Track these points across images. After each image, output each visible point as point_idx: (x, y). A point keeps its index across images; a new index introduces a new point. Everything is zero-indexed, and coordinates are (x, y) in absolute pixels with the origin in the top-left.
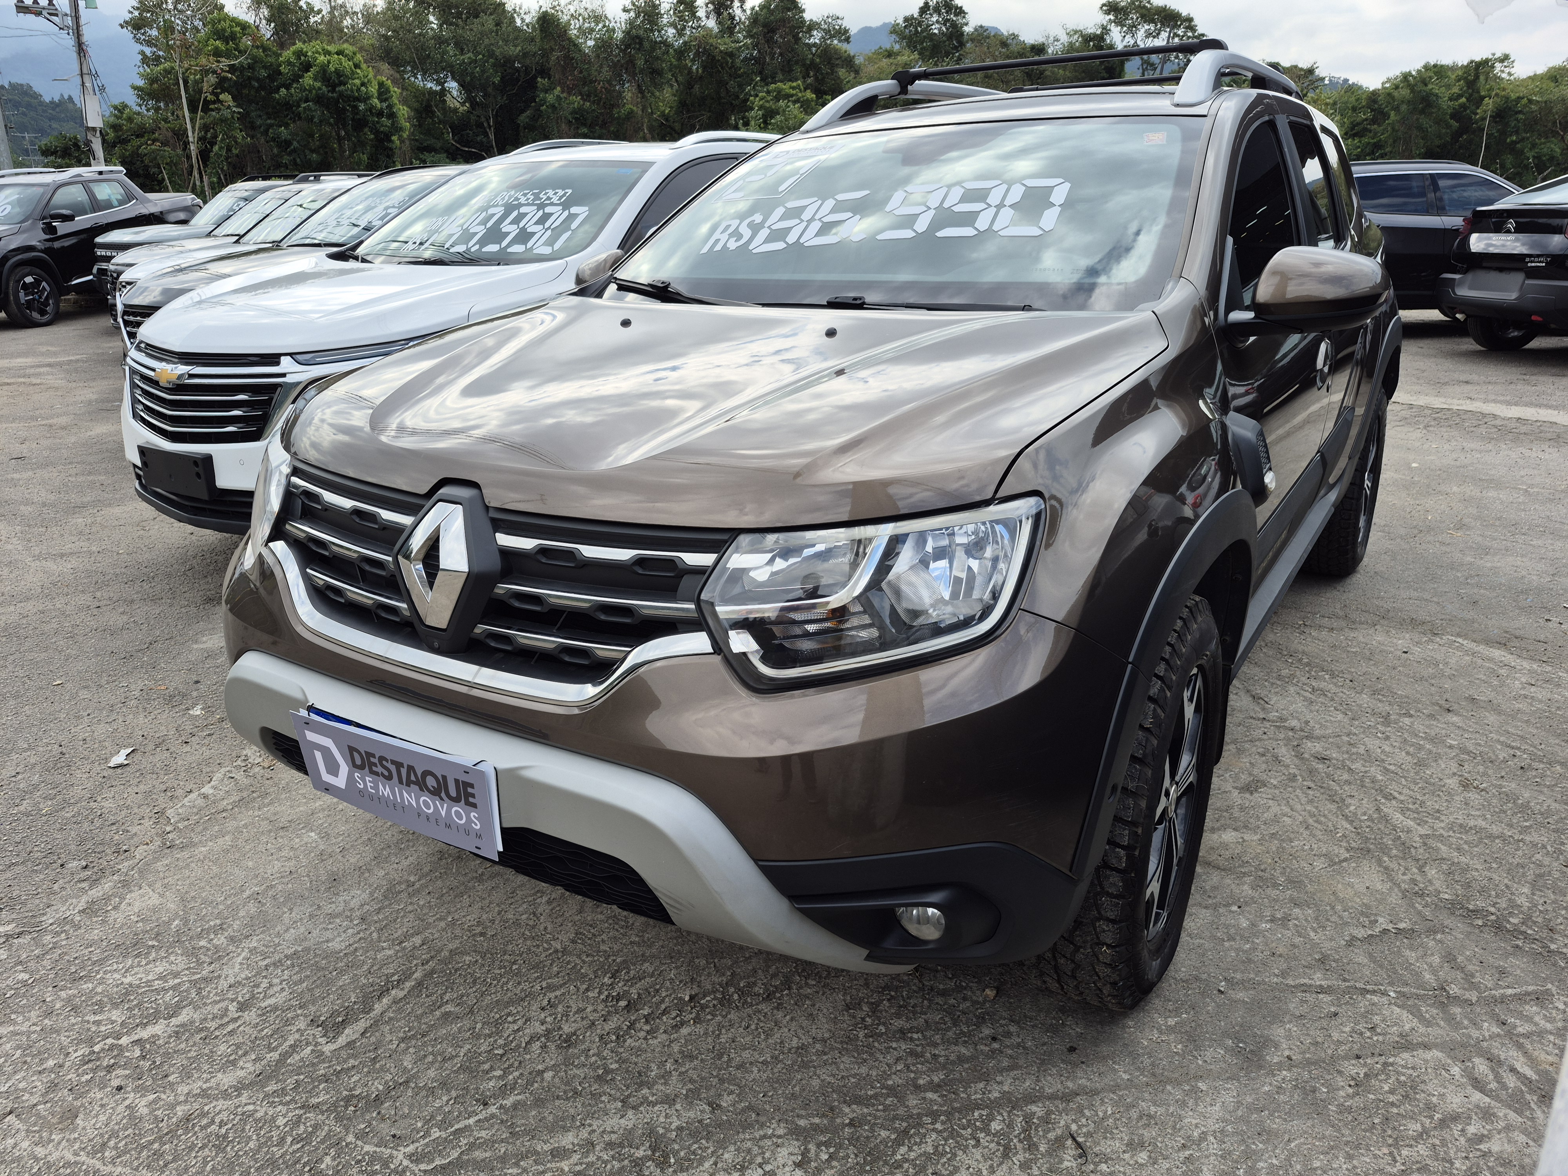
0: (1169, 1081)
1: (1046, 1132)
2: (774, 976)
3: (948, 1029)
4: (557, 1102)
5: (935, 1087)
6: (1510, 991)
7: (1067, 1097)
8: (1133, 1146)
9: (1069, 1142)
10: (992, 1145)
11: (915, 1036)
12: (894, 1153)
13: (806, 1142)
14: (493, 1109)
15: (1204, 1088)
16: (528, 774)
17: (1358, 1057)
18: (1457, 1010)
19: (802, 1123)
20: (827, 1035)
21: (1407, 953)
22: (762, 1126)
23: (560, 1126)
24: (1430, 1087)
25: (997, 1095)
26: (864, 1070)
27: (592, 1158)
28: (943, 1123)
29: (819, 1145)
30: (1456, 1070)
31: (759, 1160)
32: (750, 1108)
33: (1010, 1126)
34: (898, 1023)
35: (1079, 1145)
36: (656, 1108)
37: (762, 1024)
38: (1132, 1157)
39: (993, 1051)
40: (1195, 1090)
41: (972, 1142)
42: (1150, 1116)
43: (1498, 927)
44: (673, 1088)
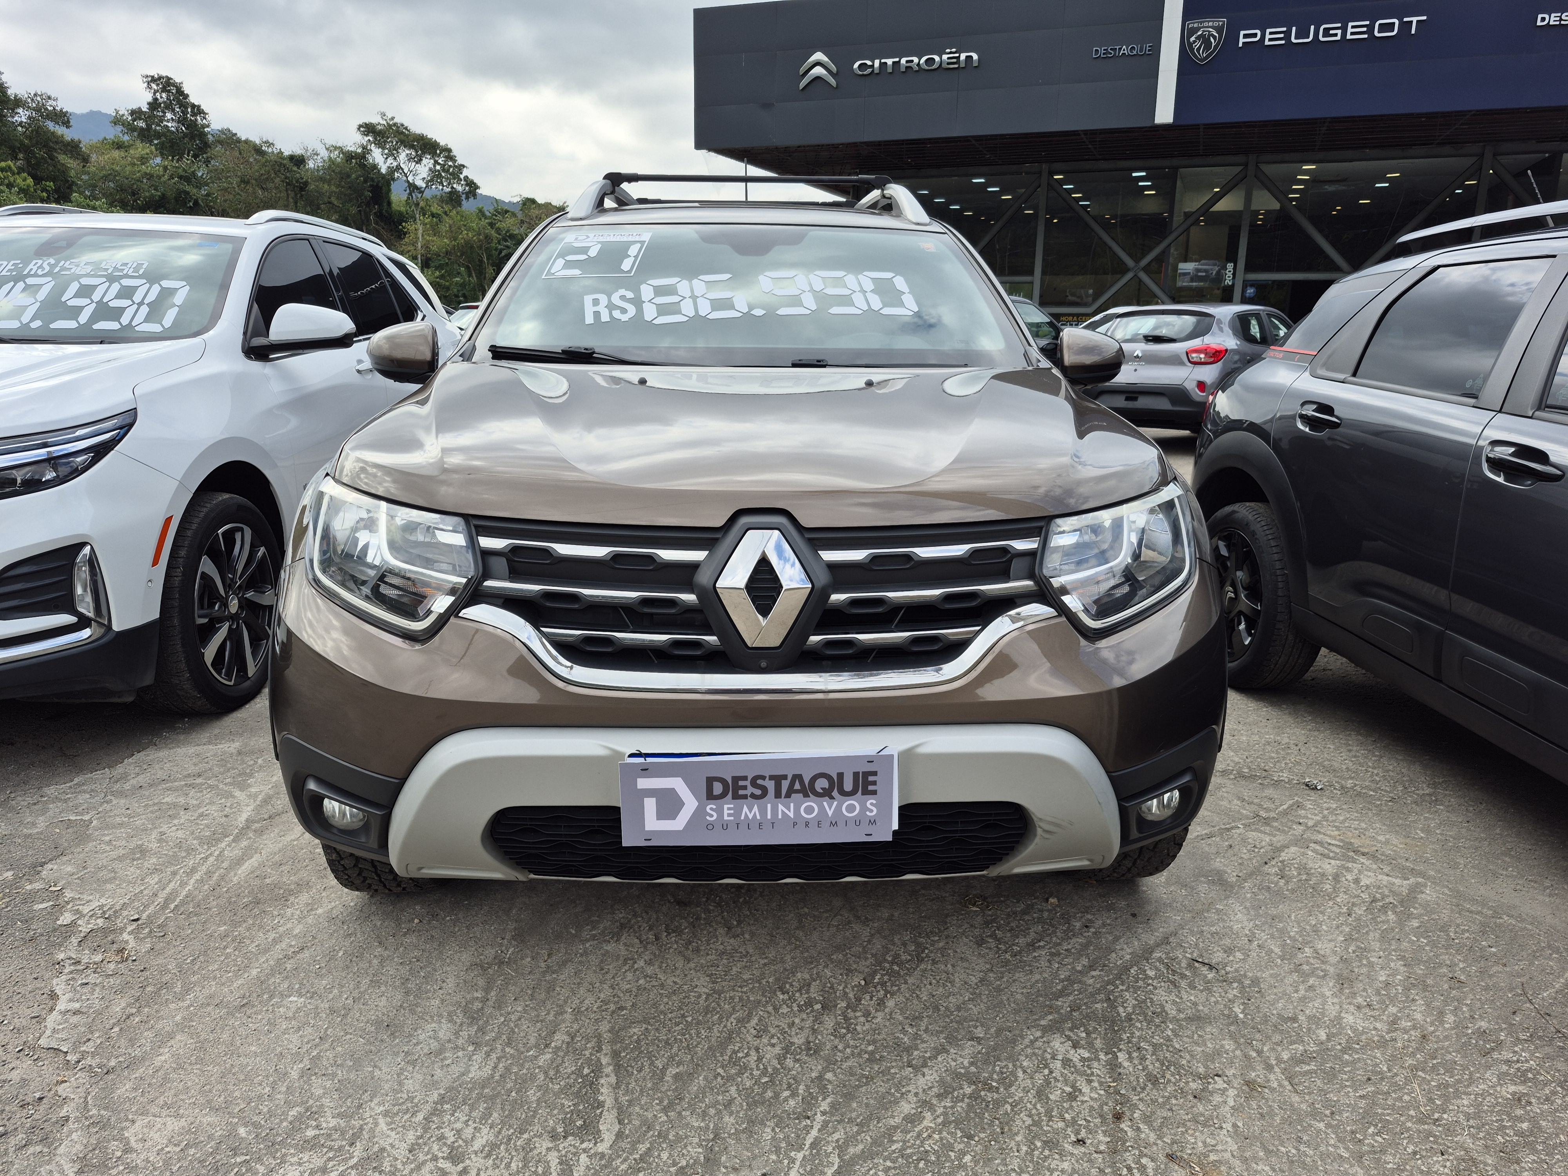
0: (1201, 912)
1: (1179, 963)
2: (905, 944)
3: (1054, 932)
4: (863, 1089)
5: (1091, 967)
6: (1285, 807)
7: (1166, 941)
8: (1229, 951)
9: (1197, 964)
10: (1163, 984)
11: (1042, 944)
12: (1119, 1015)
13: (1062, 1033)
14: (819, 1118)
15: (1222, 907)
17: (1266, 863)
18: (1275, 824)
19: (1043, 1022)
20: (988, 966)
21: (1222, 803)
22: (1022, 1037)
23: (886, 1103)
24: (1311, 865)
25: (1128, 957)
26: (1037, 977)
27: (940, 1111)
28: (1123, 985)
29: (1071, 1029)
30: (1310, 853)
31: (1049, 1056)
32: (999, 1031)
33: (1157, 969)
34: (1021, 941)
35: (1204, 964)
36: (939, 1059)
37: (938, 978)
38: (1234, 956)
39: (1095, 933)
40: (1219, 911)
41: (1151, 987)
42: (1217, 933)
44: (932, 1042)
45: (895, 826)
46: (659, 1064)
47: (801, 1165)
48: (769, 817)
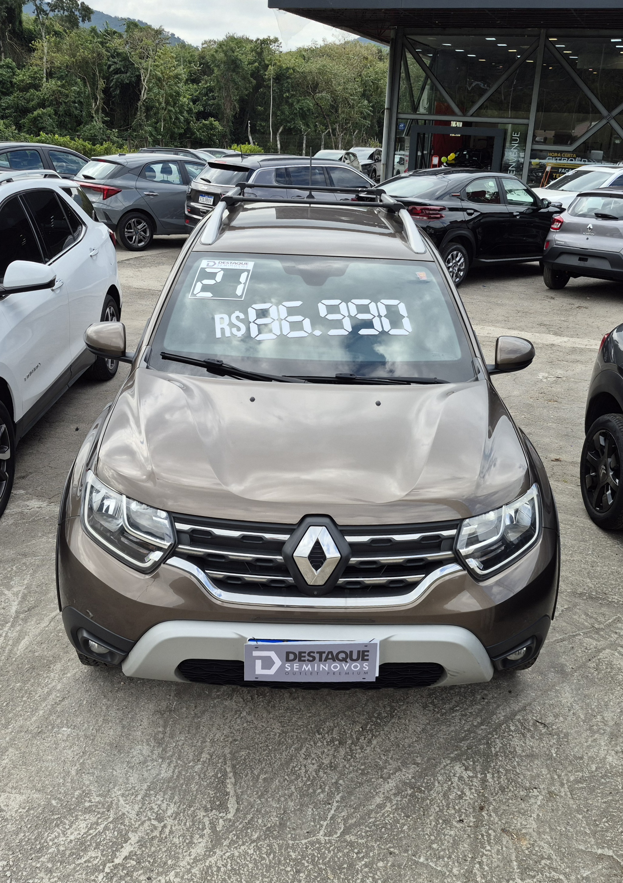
0: (548, 690)
1: (528, 723)
3: (466, 701)
4: (357, 790)
5: (482, 724)
6: (610, 621)
7: (524, 709)
8: (556, 716)
9: (538, 724)
10: (517, 735)
11: (458, 708)
12: (491, 752)
13: (461, 762)
14: (335, 804)
15: (559, 688)
16: (393, 639)
17: (590, 660)
18: (602, 633)
19: (452, 755)
20: (427, 721)
21: (574, 617)
22: (440, 763)
23: (368, 797)
24: (615, 662)
25: (503, 718)
26: (453, 728)
27: (394, 802)
28: (496, 735)
29: (465, 760)
30: (616, 654)
31: (452, 775)
32: (429, 759)
33: (516, 726)
34: (447, 706)
35: (541, 723)
36: (397, 774)
37: (400, 727)
38: (559, 720)
39: (487, 703)
40: (557, 691)
41: (511, 737)
42: (552, 705)
43: (591, 597)
44: (394, 765)
45: (377, 675)
46: (256, 772)
47: (326, 828)
48: (316, 670)
